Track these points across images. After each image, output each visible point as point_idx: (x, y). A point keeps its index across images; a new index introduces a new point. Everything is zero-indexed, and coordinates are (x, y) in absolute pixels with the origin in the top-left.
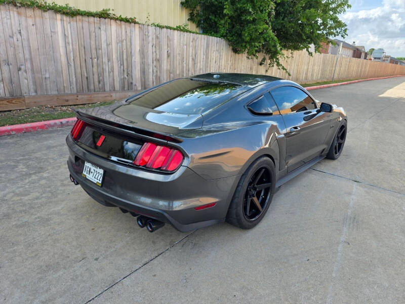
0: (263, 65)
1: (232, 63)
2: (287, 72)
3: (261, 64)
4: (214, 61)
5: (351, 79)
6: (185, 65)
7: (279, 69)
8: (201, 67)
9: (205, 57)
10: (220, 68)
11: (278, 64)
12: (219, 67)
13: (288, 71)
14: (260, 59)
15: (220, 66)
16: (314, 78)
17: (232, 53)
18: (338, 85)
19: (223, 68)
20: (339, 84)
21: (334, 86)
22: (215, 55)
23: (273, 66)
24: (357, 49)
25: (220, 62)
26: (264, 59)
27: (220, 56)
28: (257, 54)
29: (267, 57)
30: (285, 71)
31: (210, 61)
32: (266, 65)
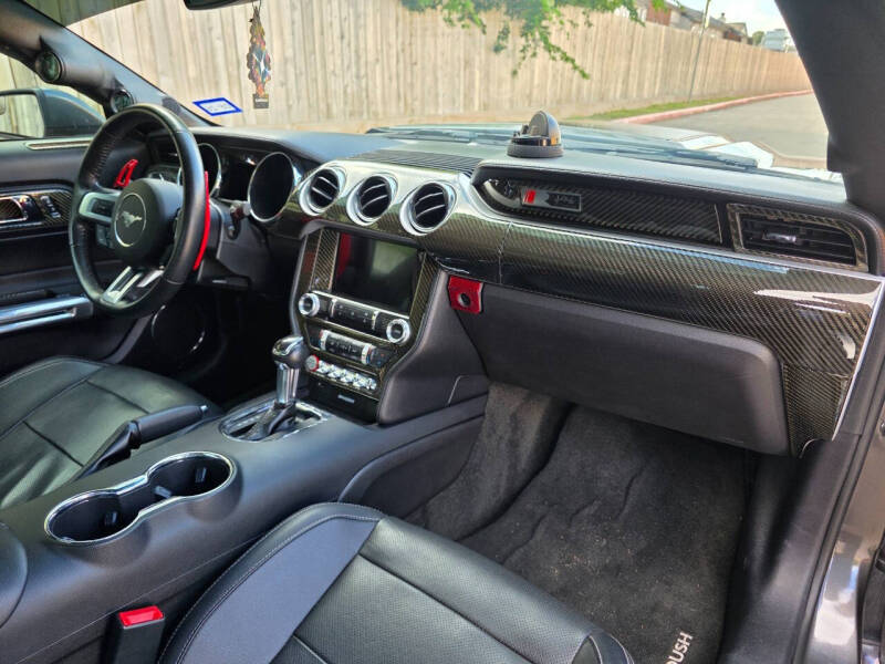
0: (503, 52)
1: (403, 43)
2: (575, 68)
3: (497, 49)
4: (337, 33)
5: (731, 95)
6: (219, 44)
7: (554, 59)
8: (289, 53)
9: (297, 15)
10: (363, 60)
11: (549, 48)
12: (358, 57)
13: (578, 63)
14: (493, 34)
15: (362, 52)
16: (646, 94)
17: (400, 9)
18: (704, 111)
19: (371, 58)
20: (707, 107)
21: (696, 113)
22: (336, 13)
23: (534, 55)
24: (732, 29)
25: (357, 37)
26: (505, 33)
27: (357, 16)
28: (483, 16)
29: (515, 26)
30: (569, 65)
31: (322, 33)
32: (514, 50)
